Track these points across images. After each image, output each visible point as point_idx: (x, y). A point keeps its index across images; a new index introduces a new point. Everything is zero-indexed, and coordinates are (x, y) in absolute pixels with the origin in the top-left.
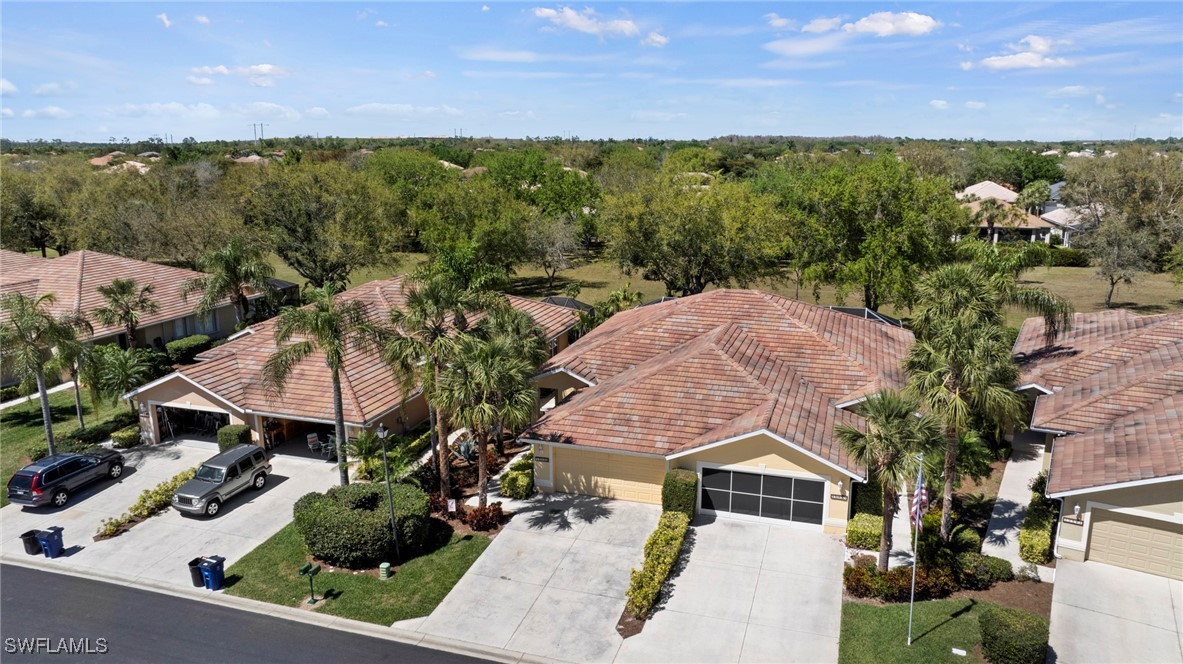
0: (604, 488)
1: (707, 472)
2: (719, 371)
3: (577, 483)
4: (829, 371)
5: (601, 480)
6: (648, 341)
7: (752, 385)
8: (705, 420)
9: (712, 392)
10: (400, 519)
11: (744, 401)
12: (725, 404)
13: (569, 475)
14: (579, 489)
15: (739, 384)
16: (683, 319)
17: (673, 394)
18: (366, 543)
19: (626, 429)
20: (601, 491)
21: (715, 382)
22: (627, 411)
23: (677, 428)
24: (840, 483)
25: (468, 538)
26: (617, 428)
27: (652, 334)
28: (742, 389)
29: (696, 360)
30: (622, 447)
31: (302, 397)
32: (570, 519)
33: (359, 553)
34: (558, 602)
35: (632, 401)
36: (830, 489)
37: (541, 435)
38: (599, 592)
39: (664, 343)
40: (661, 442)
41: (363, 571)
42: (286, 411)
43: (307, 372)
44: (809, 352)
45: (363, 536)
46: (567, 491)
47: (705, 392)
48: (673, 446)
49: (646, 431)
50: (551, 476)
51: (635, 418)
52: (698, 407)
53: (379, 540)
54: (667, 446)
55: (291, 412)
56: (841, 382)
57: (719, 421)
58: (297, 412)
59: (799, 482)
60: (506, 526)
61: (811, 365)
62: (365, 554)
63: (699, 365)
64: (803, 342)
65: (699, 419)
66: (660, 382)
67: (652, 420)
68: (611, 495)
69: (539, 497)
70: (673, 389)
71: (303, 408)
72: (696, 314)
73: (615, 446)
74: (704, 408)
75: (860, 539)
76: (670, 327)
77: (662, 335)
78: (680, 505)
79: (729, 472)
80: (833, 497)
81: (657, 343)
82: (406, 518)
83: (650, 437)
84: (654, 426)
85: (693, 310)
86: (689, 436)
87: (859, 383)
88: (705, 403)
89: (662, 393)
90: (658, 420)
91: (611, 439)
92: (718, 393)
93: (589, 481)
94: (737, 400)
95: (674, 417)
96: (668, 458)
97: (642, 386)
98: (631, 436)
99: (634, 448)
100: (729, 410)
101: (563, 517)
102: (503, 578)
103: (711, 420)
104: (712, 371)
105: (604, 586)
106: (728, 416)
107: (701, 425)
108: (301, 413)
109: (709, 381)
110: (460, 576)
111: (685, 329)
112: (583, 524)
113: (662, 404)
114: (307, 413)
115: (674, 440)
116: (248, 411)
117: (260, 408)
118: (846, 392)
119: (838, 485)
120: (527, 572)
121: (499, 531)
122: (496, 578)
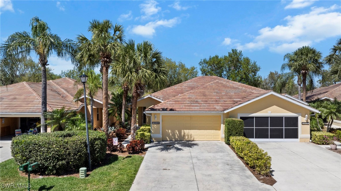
0: (188, 136)
3: (174, 135)
5: (187, 131)
6: (180, 90)
10: (92, 139)
13: (170, 131)
14: (175, 138)
18: (69, 154)
20: (186, 137)
21: (227, 89)
22: (194, 99)
25: (129, 157)
30: (200, 110)
31: (15, 106)
32: (179, 147)
33: (64, 162)
34: (209, 175)
36: (301, 120)
37: (156, 109)
40: (218, 107)
45: (68, 149)
46: (168, 140)
47: (225, 92)
49: (208, 104)
50: (161, 132)
51: (200, 101)
53: (78, 152)
59: (288, 119)
60: (147, 151)
62: (68, 163)
67: (208, 101)
68: (192, 139)
69: (156, 142)
72: (195, 82)
77: (185, 88)
79: (253, 118)
80: (303, 124)
82: (95, 139)
85: (193, 81)
86: (229, 104)
88: (228, 95)
90: (211, 101)
93: (180, 133)
96: (226, 112)
99: (206, 110)
102: (165, 169)
109: (224, 89)
112: (188, 148)
113: (209, 96)
115: (224, 106)
119: (305, 117)
120: (176, 166)
121: (145, 154)
122: (160, 170)
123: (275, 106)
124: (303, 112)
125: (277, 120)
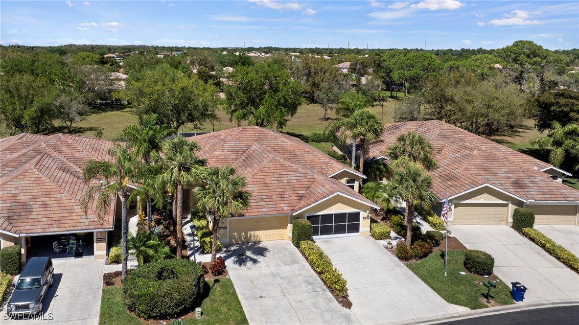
0: (255, 237)
1: (309, 218)
2: (284, 167)
3: (240, 237)
4: (313, 161)
5: (252, 233)
6: (224, 157)
7: (304, 172)
8: (296, 192)
9: (289, 178)
11: (305, 180)
12: (299, 183)
13: (236, 234)
14: (241, 240)
15: (297, 172)
16: (232, 144)
17: (272, 182)
19: (264, 203)
20: (253, 238)
21: (287, 173)
22: (258, 194)
23: (287, 199)
24: (368, 211)
25: (217, 281)
26: (259, 204)
27: (223, 153)
28: (301, 175)
29: (270, 164)
30: (270, 213)
31: (57, 219)
32: (254, 257)
33: (183, 307)
34: (301, 301)
35: (256, 189)
36: (363, 214)
38: (312, 290)
39: (232, 157)
40: (286, 208)
41: (183, 318)
42: (51, 230)
43: (48, 203)
44: (299, 153)
45: (186, 295)
46: (234, 243)
47: (286, 178)
48: (293, 208)
49: (274, 203)
50: (228, 237)
51: (264, 197)
52: (289, 187)
53: (192, 295)
54: (289, 208)
55: (56, 229)
56: (322, 165)
57: (303, 192)
58: (60, 229)
59: (350, 214)
60: (227, 268)
61: (304, 159)
62: (186, 306)
63: (273, 166)
64: (294, 149)
65: (293, 192)
66: (263, 177)
67: (273, 196)
69: (225, 249)
70: (271, 179)
71: (62, 225)
72: (236, 140)
73: (264, 213)
74: (291, 187)
75: (382, 235)
76: (229, 149)
77: (227, 153)
78: (306, 237)
79: (319, 216)
80: (364, 218)
81: (228, 157)
83: (279, 205)
84: (276, 200)
85: (234, 139)
86: (295, 201)
87: (329, 165)
88: (290, 184)
89: (267, 182)
90: (276, 196)
91: (261, 210)
92: (292, 178)
93: (246, 234)
94: (302, 180)
95: (282, 193)
96: (294, 214)
97: (255, 180)
98: (269, 206)
99: (275, 212)
100: (303, 186)
101: (247, 257)
102: (261, 297)
103: (299, 192)
104: (281, 168)
105: (310, 287)
106: (304, 189)
107: (297, 195)
108: (64, 229)
109: (283, 173)
110: (239, 303)
111: (237, 149)
112: (262, 257)
113: (271, 188)
114: (68, 229)
115: (290, 205)
116: (21, 235)
117: (30, 231)
118: (327, 170)
119: (366, 212)
120: (268, 291)
121: (227, 273)
122: (257, 298)
123: (339, 204)
124: (364, 208)
125: (340, 217)
